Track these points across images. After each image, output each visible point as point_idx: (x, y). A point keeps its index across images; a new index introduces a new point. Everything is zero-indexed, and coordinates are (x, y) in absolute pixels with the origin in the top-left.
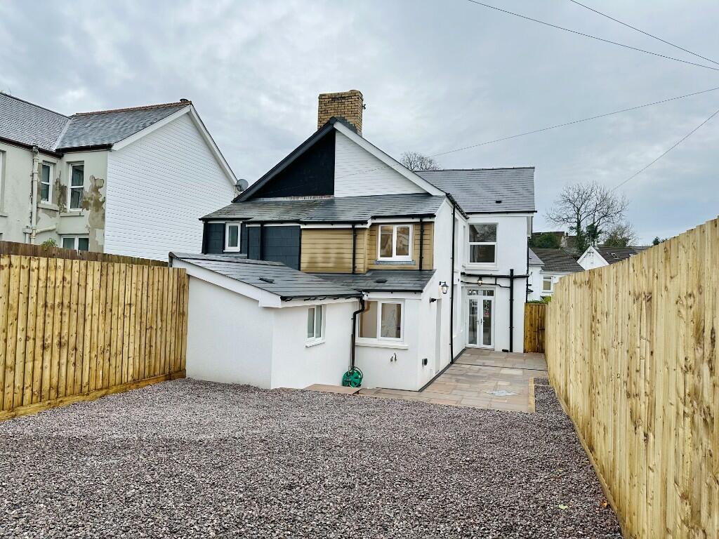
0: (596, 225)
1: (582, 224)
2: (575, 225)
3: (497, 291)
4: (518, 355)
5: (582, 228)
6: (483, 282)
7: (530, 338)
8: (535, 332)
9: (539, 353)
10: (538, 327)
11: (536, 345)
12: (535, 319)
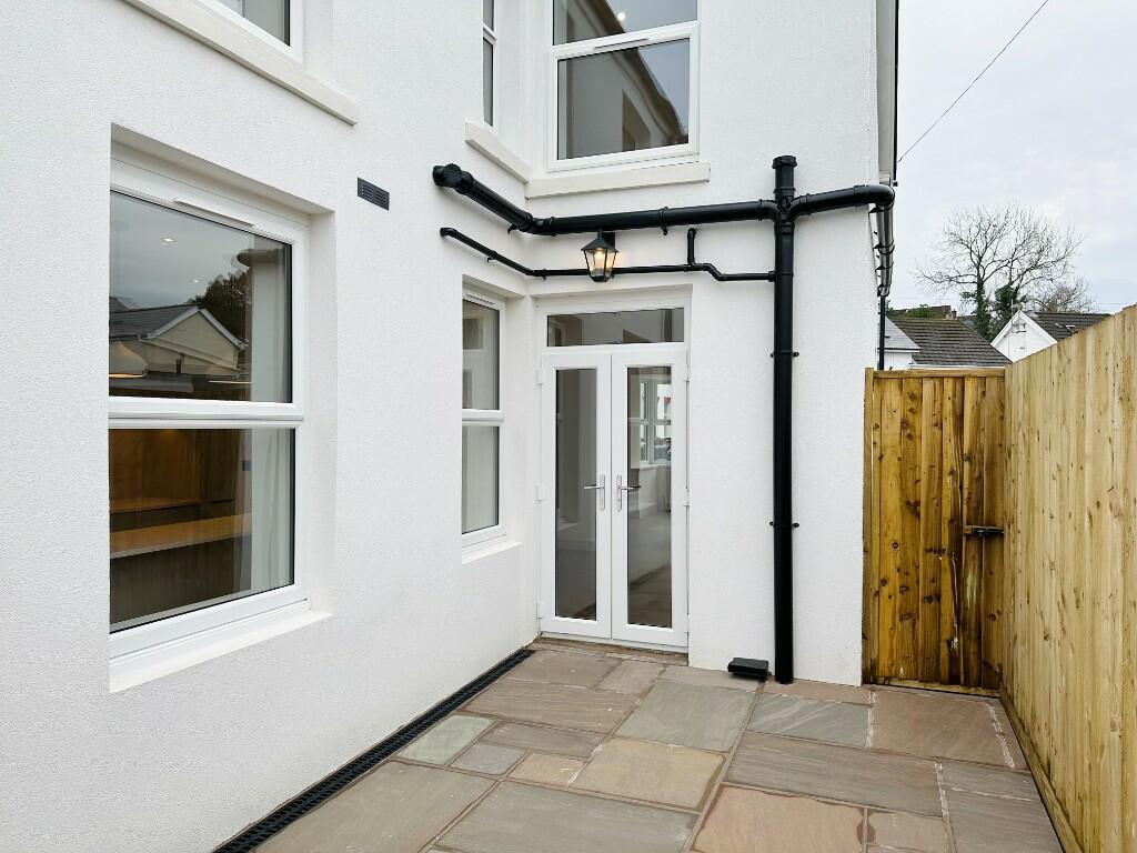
0: (1014, 286)
1: (986, 285)
2: (974, 288)
3: (703, 304)
5: (987, 294)
6: (620, 259)
7: (905, 589)
8: (940, 551)
9: (967, 684)
10: (956, 519)
11: (946, 635)
12: (937, 467)
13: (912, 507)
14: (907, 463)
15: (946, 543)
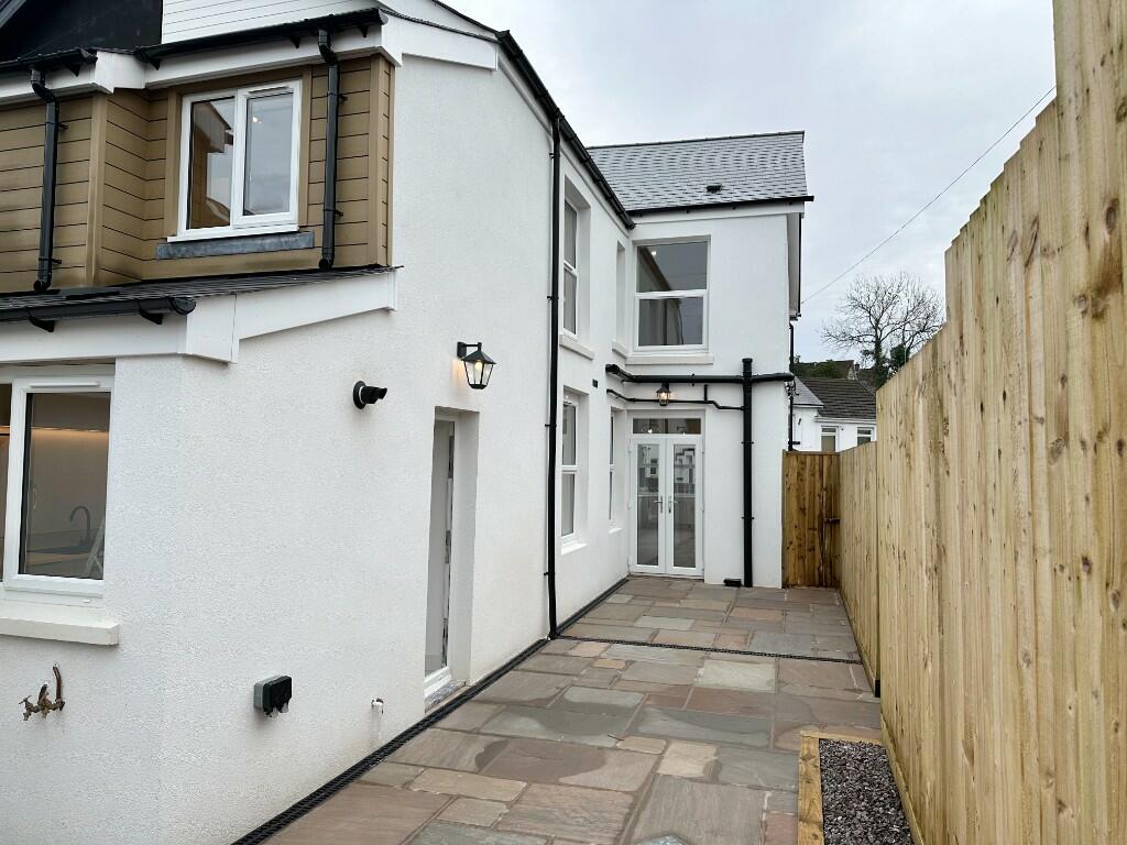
0: (907, 345)
1: (883, 345)
2: (872, 347)
3: (711, 421)
4: (767, 599)
5: (884, 352)
6: (672, 396)
7: (800, 546)
8: (814, 529)
9: (826, 586)
10: (821, 515)
11: (817, 565)
12: (812, 493)
13: (802, 510)
14: (800, 491)
15: (816, 526)
